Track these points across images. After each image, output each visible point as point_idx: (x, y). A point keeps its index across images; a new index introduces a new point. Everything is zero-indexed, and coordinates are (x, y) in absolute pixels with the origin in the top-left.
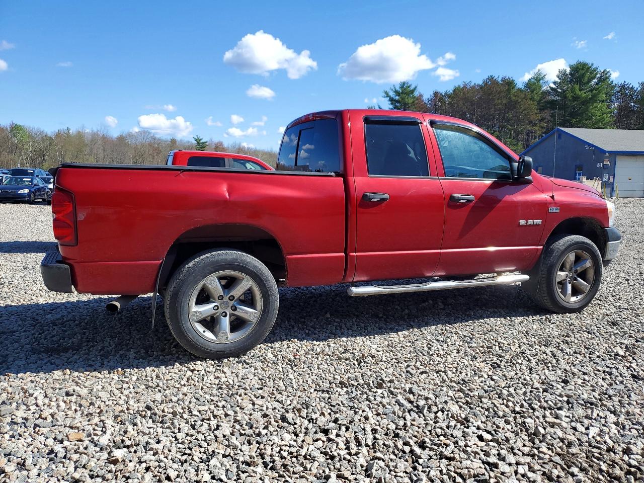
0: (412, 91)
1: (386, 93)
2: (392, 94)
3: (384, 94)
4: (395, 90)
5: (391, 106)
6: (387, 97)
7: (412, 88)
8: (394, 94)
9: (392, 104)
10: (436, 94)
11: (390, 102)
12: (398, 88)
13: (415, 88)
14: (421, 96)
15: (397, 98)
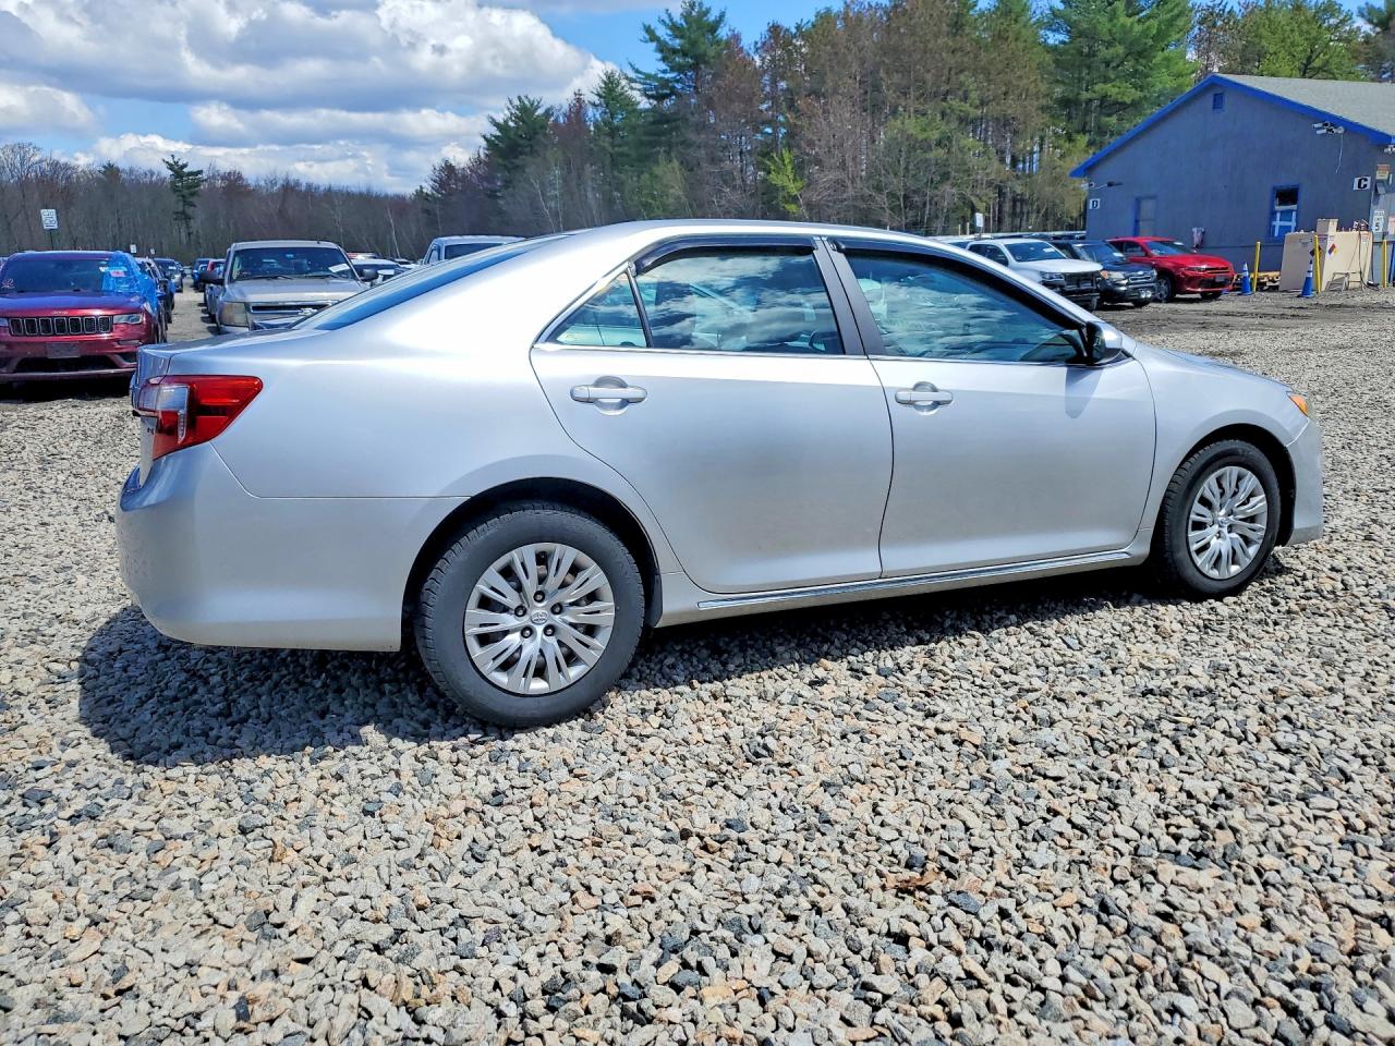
0: (713, 28)
1: (648, 30)
2: (663, 32)
3: (643, 34)
4: (671, 20)
5: (663, 66)
6: (651, 40)
7: (712, 17)
8: (669, 32)
9: (664, 59)
10: (775, 30)
11: (659, 56)
12: (677, 18)
13: (722, 16)
14: (736, 38)
15: (677, 43)
